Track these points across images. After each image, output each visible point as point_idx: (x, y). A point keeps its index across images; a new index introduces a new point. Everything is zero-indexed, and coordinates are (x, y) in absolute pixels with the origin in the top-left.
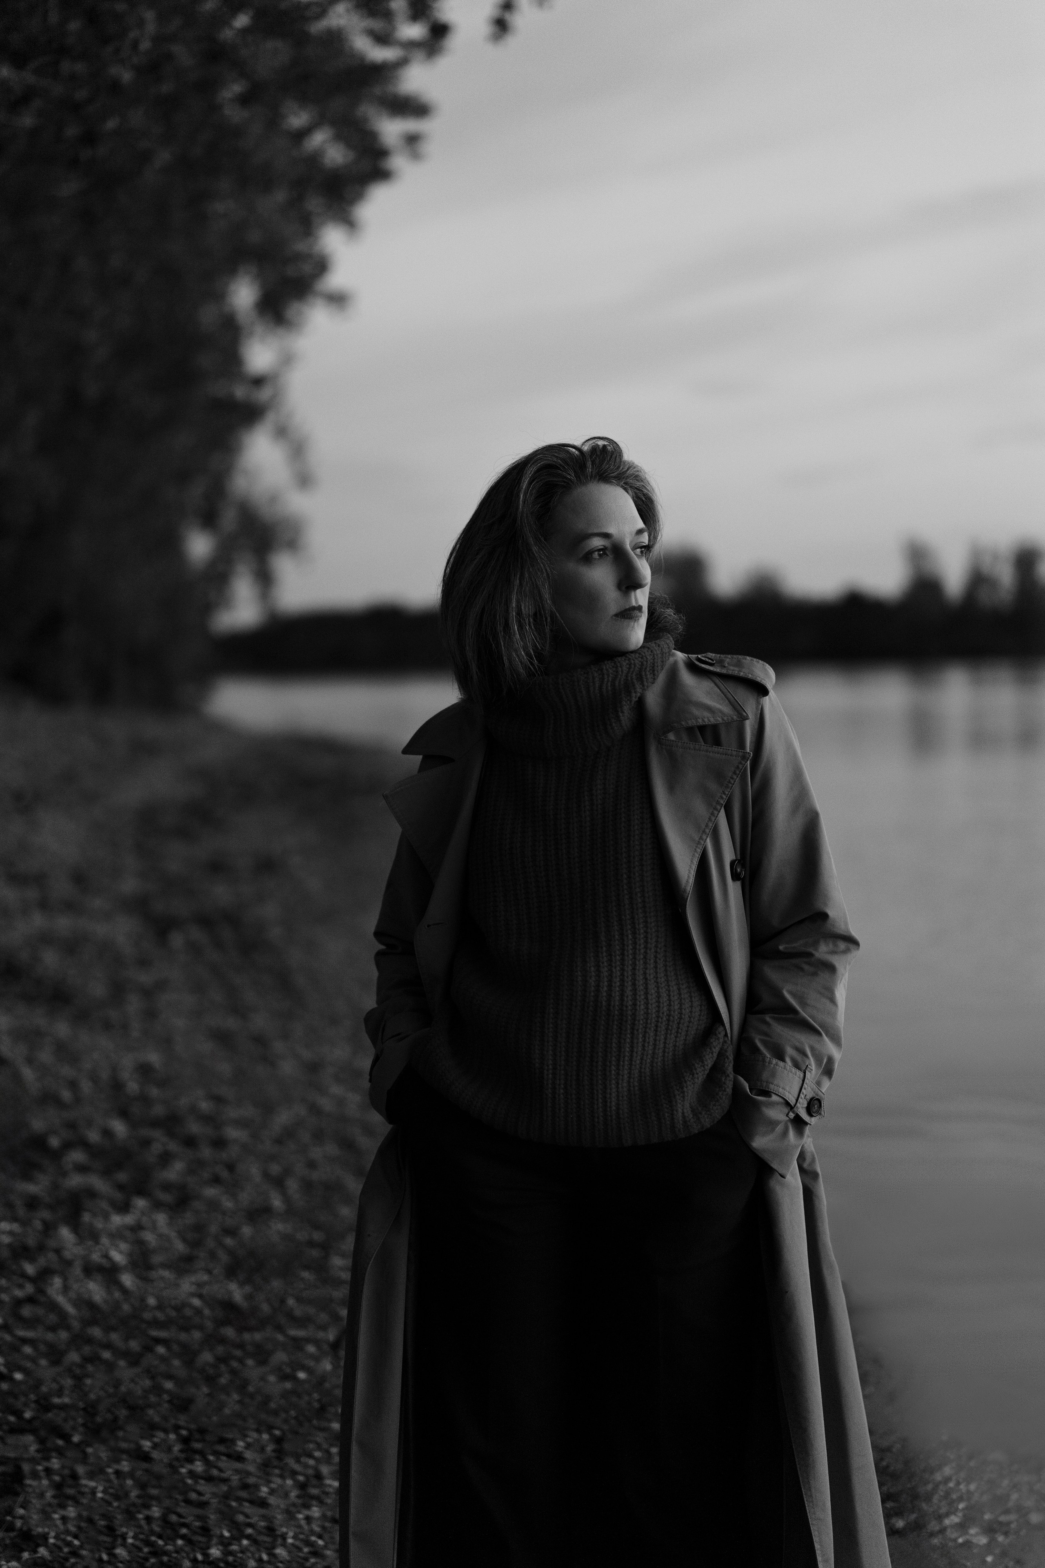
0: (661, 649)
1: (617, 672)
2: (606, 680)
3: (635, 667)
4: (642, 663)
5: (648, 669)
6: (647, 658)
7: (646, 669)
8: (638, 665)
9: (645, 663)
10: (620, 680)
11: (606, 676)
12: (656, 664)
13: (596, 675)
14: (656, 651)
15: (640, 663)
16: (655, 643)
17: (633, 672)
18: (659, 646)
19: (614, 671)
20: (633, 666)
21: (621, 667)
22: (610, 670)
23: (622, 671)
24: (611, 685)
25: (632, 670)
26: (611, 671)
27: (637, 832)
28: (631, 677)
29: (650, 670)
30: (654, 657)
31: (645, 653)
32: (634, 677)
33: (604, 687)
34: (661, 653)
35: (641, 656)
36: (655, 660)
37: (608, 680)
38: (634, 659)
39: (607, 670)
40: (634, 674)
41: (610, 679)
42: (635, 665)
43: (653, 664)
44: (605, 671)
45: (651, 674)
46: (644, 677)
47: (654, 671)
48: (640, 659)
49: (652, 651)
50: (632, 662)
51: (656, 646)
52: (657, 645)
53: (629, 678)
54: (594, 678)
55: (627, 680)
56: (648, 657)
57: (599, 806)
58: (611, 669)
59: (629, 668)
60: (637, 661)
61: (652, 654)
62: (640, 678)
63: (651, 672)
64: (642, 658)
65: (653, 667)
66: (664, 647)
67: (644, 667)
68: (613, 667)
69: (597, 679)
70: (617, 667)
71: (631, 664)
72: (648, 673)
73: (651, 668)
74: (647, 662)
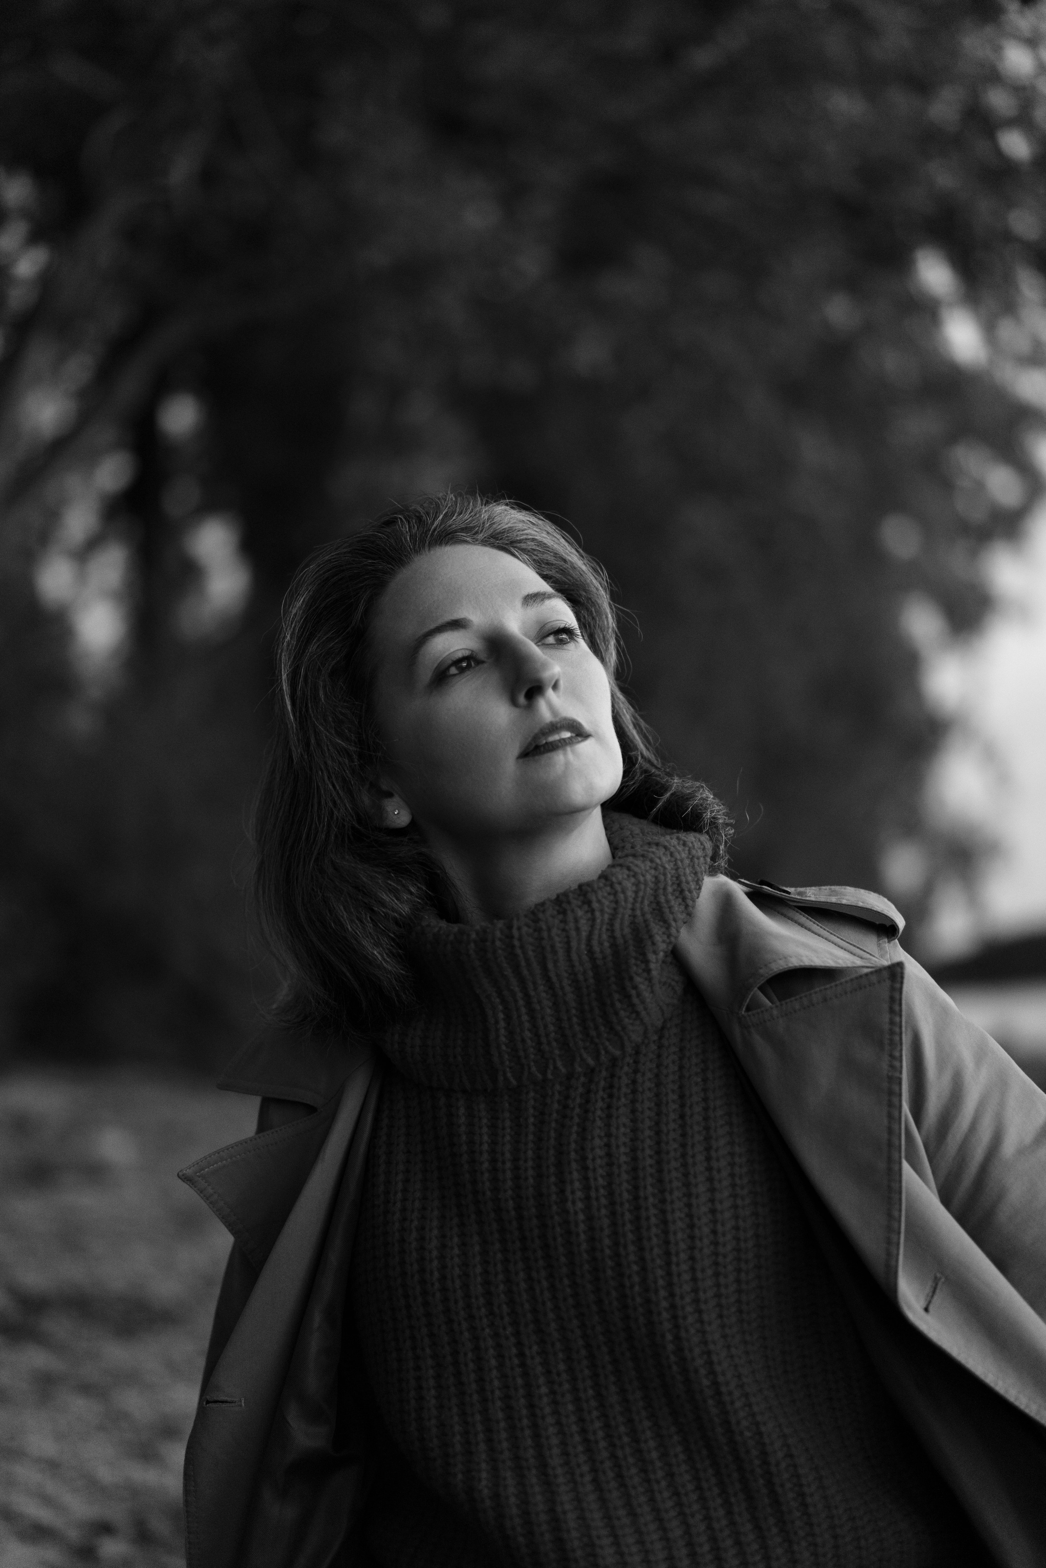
0: (689, 850)
1: (617, 902)
2: (598, 921)
3: (645, 888)
4: (656, 877)
5: (670, 889)
6: (665, 868)
7: (665, 889)
8: (650, 883)
9: (662, 877)
10: (622, 920)
11: (598, 914)
12: (683, 879)
13: (580, 913)
14: (679, 853)
15: (653, 880)
16: (678, 838)
17: (643, 898)
18: (684, 844)
19: (611, 902)
20: (642, 887)
21: (623, 892)
22: (604, 900)
23: (626, 900)
24: (607, 930)
25: (641, 894)
26: (606, 903)
27: (682, 1246)
28: (642, 909)
29: (674, 890)
30: (676, 864)
31: (660, 858)
32: (646, 909)
33: (596, 937)
34: (688, 858)
35: (654, 865)
36: (680, 870)
37: (602, 920)
38: (644, 872)
39: (599, 901)
40: (646, 902)
41: (606, 916)
42: (646, 884)
43: (678, 878)
44: (595, 905)
45: (677, 897)
46: (665, 905)
47: (682, 891)
48: (653, 872)
49: (672, 855)
50: (642, 879)
51: (679, 844)
52: (681, 842)
53: (638, 913)
54: (576, 920)
55: (635, 916)
56: (667, 866)
57: (602, 1191)
58: (605, 898)
59: (636, 892)
60: (648, 877)
61: (673, 859)
62: (660, 912)
63: (677, 893)
64: (656, 869)
65: (679, 885)
66: (694, 846)
67: (661, 886)
68: (609, 894)
69: (583, 922)
70: (615, 894)
71: (639, 882)
72: (670, 897)
73: (675, 887)
74: (665, 875)
